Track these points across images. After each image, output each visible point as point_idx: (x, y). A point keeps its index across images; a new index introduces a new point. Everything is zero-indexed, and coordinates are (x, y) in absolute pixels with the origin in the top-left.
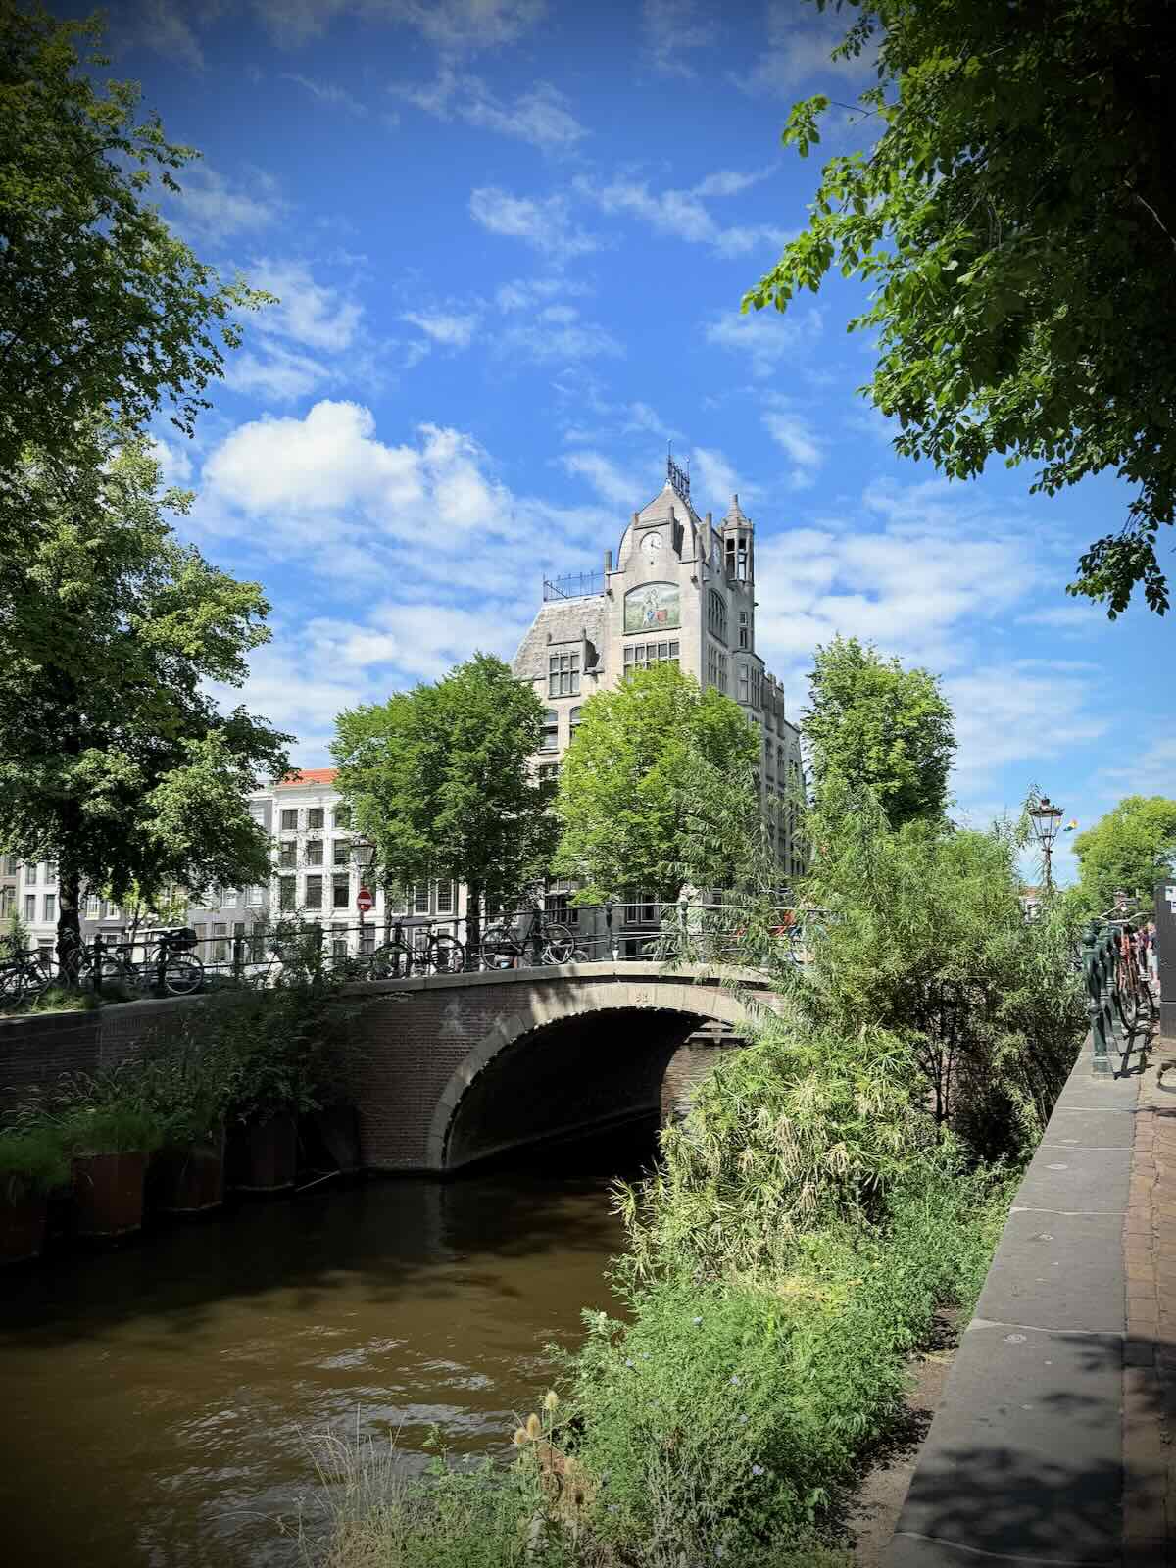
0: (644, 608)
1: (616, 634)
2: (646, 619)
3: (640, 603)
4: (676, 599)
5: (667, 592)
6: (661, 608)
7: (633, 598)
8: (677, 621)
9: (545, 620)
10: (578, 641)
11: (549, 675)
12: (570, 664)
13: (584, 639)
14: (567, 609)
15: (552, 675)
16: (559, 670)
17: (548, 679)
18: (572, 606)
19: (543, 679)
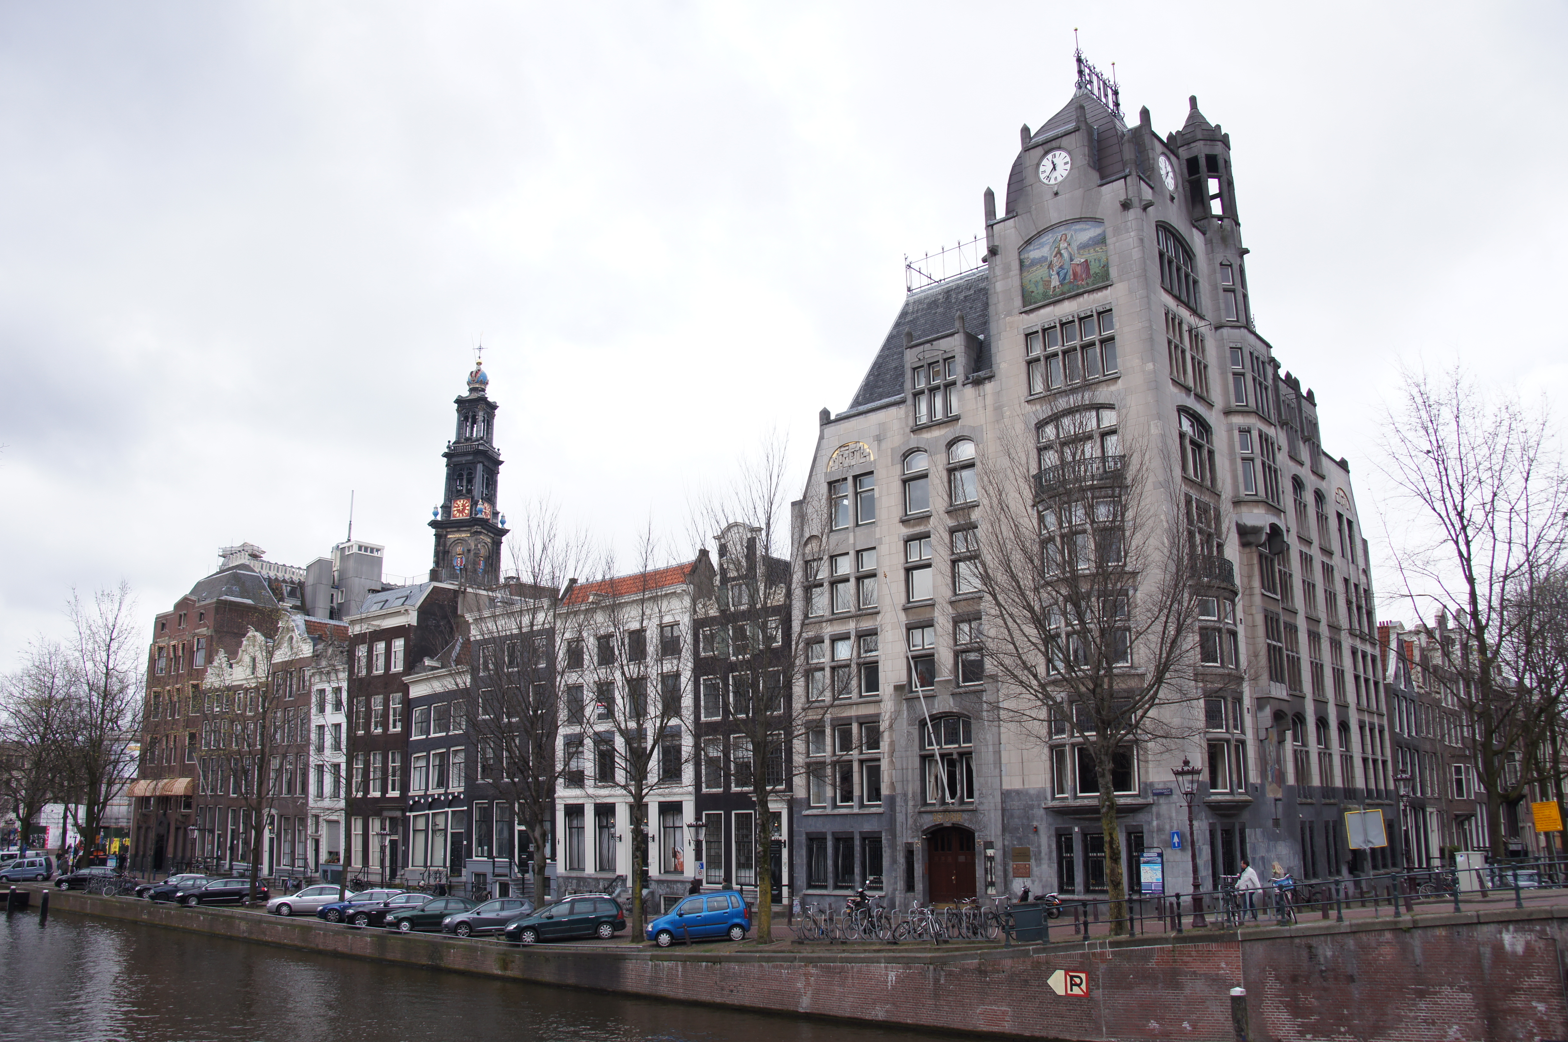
0: (1050, 266)
1: (1009, 314)
2: (1055, 282)
3: (1043, 259)
4: (1101, 241)
5: (1087, 233)
6: (1077, 261)
7: (1034, 253)
8: (1105, 275)
9: (909, 318)
10: (952, 335)
11: (911, 395)
12: (942, 372)
13: (961, 330)
14: (941, 297)
15: (917, 395)
16: (926, 385)
17: (910, 401)
18: (948, 292)
19: (903, 402)
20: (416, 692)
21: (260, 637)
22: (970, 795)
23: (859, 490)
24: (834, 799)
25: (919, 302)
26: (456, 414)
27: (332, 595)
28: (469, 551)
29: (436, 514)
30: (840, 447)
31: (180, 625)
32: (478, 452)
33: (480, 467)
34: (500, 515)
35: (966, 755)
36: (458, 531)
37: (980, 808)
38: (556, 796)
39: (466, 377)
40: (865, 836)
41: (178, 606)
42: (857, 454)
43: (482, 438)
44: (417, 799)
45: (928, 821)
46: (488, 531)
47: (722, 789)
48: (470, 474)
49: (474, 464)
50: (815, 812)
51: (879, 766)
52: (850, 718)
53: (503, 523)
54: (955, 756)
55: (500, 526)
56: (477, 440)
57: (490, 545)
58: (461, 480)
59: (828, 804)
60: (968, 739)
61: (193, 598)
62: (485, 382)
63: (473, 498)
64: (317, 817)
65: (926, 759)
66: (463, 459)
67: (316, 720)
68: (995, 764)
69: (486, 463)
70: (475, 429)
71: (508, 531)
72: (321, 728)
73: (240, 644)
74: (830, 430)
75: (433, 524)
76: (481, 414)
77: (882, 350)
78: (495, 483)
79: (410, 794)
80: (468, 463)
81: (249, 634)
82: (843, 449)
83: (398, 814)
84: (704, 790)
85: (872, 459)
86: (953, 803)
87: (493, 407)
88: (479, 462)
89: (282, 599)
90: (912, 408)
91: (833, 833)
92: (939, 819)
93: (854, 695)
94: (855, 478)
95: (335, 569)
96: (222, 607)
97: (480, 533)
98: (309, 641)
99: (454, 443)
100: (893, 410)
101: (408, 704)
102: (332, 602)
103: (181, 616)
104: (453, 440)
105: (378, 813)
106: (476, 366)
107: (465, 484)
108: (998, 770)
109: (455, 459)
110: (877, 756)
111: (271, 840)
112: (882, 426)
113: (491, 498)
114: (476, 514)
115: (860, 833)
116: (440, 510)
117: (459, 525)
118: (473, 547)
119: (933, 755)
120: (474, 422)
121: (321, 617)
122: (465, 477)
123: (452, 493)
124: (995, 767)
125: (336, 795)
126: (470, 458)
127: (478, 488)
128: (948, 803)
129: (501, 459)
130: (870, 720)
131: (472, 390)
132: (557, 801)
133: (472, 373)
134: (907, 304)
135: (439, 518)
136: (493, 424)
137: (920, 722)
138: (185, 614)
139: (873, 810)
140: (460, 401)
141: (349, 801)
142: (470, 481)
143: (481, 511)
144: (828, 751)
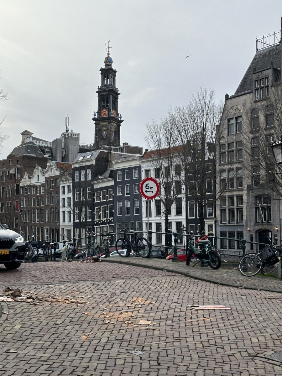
9: (257, 61)
10: (268, 69)
11: (254, 90)
12: (264, 82)
13: (271, 67)
14: (267, 53)
15: (256, 90)
16: (259, 86)
17: (254, 92)
18: (270, 51)
19: (252, 92)
20: (96, 187)
21: (40, 168)
22: (270, 220)
23: (237, 122)
24: (229, 221)
25: (260, 54)
26: (100, 75)
27: (62, 151)
28: (108, 129)
29: (95, 115)
30: (231, 107)
31: (10, 164)
32: (110, 91)
33: (111, 96)
34: (119, 115)
35: (269, 208)
36: (104, 122)
37: (273, 224)
38: (143, 220)
39: (104, 60)
40: (238, 232)
41: (8, 157)
42: (237, 110)
43: (111, 85)
44: (97, 222)
45: (257, 228)
46: (115, 121)
47: (194, 218)
48: (107, 99)
49: (109, 95)
50: (223, 224)
51: (243, 210)
52: (234, 195)
53: (121, 118)
54: (266, 208)
55: (119, 119)
56: (109, 86)
57: (116, 127)
58: (104, 102)
59: (227, 222)
60: (270, 203)
61: (14, 154)
62: (111, 62)
63: (109, 109)
64: (63, 229)
65: (257, 208)
66: (105, 93)
67: (61, 196)
68: (278, 210)
69: (113, 95)
70: (108, 81)
71: (123, 121)
72: (64, 199)
73: (33, 171)
74: (229, 101)
75: (94, 119)
76: (111, 75)
77: (247, 72)
78: (117, 102)
79: (95, 220)
80: (106, 95)
81: (36, 167)
82: (232, 108)
83: (91, 227)
84: (189, 218)
85: (241, 112)
86: (265, 222)
87: (115, 72)
88: (111, 94)
89: (44, 154)
90: (254, 95)
91: (229, 232)
92: (261, 227)
93: (235, 188)
94: (236, 118)
95: (62, 142)
96: (25, 157)
97: (112, 122)
98: (58, 170)
99: (100, 87)
100: (248, 95)
101: (94, 191)
102: (62, 154)
103: (10, 161)
104: (100, 86)
105: (84, 227)
106: (107, 55)
107: (105, 103)
108: (279, 212)
109: (101, 94)
110: (242, 207)
111: (47, 237)
112: (245, 100)
113: (116, 108)
114: (111, 115)
115: (237, 231)
116: (96, 114)
117: (104, 119)
118: (110, 128)
119: (259, 207)
120: (108, 78)
121: (59, 160)
122: (105, 100)
123: (101, 107)
124: (278, 211)
125: (70, 221)
126: (107, 93)
127: (111, 105)
128: (264, 222)
129: (119, 92)
130: (240, 196)
131: (106, 65)
132: (143, 222)
133: (106, 58)
134: (256, 55)
135: (96, 117)
136: (115, 79)
137: (255, 197)
138: (11, 160)
139: (241, 224)
140: (102, 70)
141: (74, 223)
142: (107, 102)
143: (112, 114)
144: (227, 206)
